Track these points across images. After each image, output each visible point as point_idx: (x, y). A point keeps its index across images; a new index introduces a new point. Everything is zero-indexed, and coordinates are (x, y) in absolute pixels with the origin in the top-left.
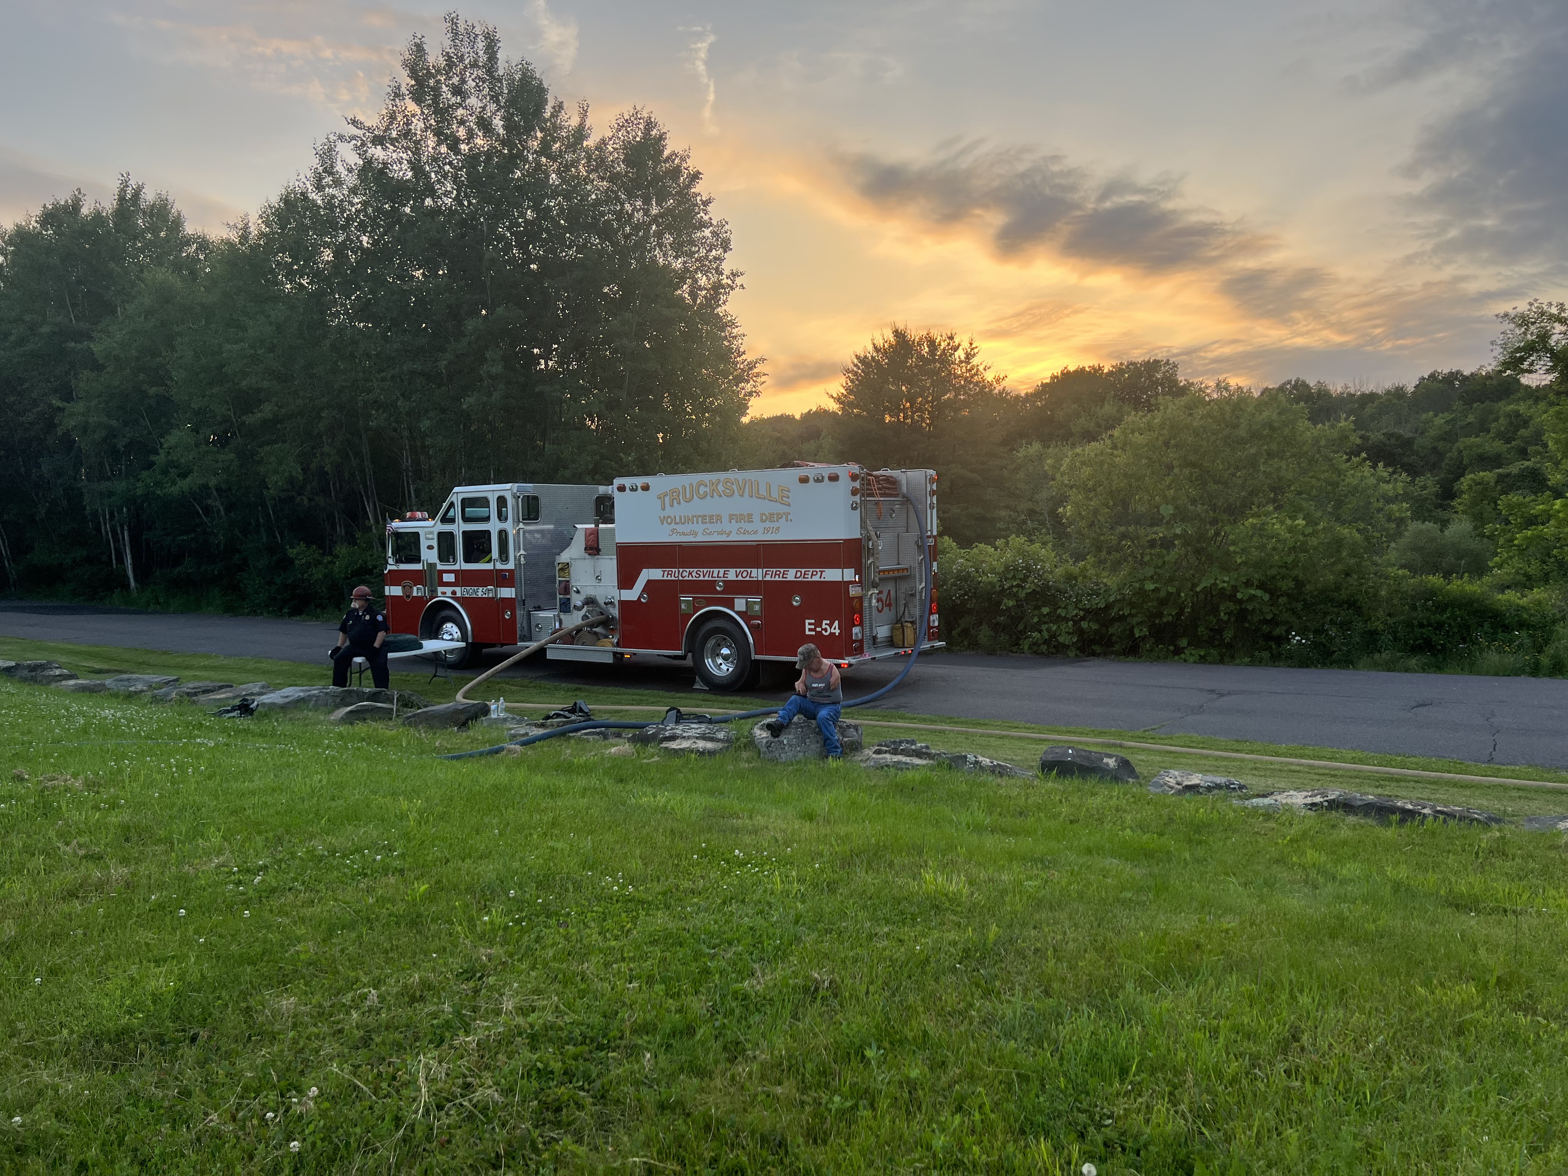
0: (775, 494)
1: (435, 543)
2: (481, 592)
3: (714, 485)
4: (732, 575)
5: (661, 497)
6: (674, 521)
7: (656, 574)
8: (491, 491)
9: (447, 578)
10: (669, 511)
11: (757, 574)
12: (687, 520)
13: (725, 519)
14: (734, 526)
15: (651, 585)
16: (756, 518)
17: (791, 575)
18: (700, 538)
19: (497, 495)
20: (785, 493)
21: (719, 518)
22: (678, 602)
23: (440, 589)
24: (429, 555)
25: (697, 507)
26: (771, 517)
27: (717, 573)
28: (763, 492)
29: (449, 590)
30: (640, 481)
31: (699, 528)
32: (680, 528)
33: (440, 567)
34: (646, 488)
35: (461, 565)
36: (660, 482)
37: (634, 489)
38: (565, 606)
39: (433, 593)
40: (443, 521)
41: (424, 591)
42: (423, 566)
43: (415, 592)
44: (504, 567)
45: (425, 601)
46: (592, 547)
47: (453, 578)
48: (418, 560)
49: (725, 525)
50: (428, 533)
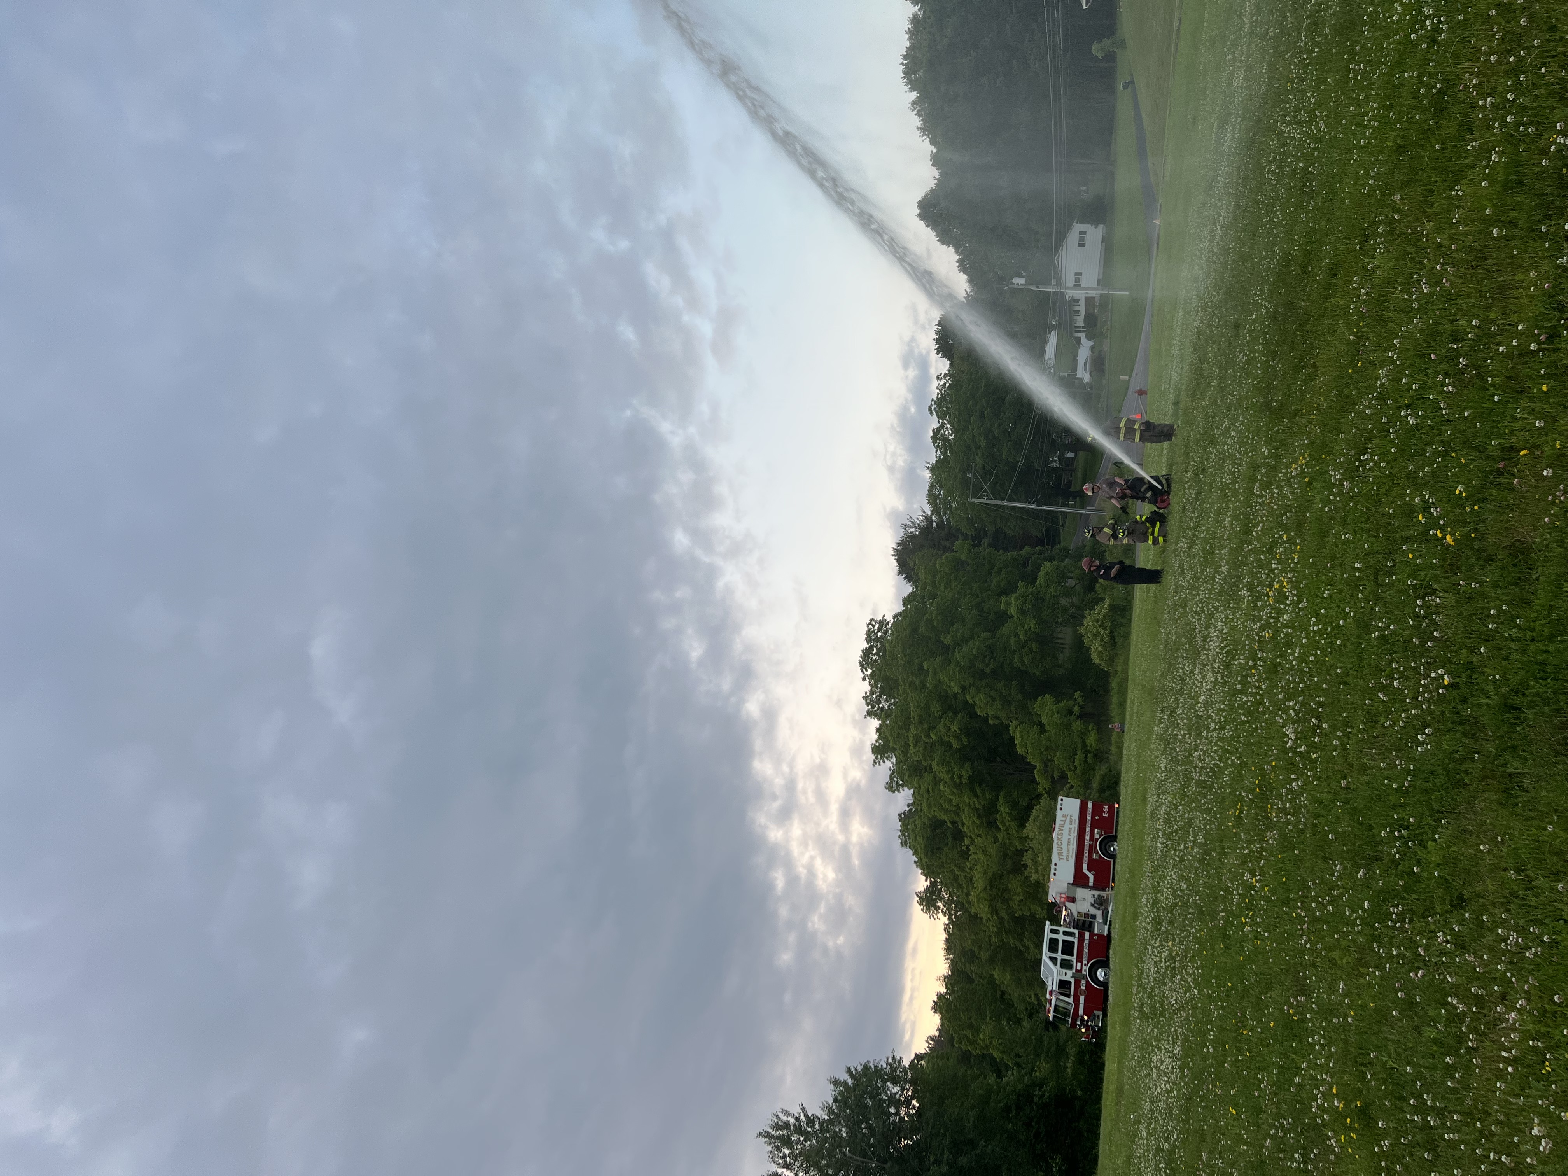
0: (1064, 819)
1: (1064, 971)
2: (1086, 950)
3: (1058, 839)
4: (1087, 838)
5: (1060, 859)
6: (1068, 856)
7: (1085, 866)
8: (1047, 935)
10: (1065, 857)
11: (1088, 829)
12: (1068, 850)
13: (1069, 837)
14: (1072, 834)
15: (1089, 869)
16: (1071, 826)
17: (1089, 818)
18: (1075, 847)
19: (1049, 933)
20: (1064, 816)
21: (1069, 839)
22: (1095, 860)
25: (1064, 846)
26: (1071, 821)
27: (1087, 843)
28: (1063, 823)
29: (1084, 967)
30: (1053, 867)
31: (1071, 847)
32: (1071, 854)
34: (1056, 865)
35: (1074, 959)
36: (1055, 858)
37: (1055, 870)
38: (1094, 917)
39: (1084, 977)
40: (1056, 964)
41: (1083, 982)
42: (1073, 981)
43: (1083, 988)
44: (1077, 936)
45: (1087, 982)
46: (1073, 900)
47: (1079, 964)
48: (1070, 983)
49: (1072, 838)
50: (1059, 974)
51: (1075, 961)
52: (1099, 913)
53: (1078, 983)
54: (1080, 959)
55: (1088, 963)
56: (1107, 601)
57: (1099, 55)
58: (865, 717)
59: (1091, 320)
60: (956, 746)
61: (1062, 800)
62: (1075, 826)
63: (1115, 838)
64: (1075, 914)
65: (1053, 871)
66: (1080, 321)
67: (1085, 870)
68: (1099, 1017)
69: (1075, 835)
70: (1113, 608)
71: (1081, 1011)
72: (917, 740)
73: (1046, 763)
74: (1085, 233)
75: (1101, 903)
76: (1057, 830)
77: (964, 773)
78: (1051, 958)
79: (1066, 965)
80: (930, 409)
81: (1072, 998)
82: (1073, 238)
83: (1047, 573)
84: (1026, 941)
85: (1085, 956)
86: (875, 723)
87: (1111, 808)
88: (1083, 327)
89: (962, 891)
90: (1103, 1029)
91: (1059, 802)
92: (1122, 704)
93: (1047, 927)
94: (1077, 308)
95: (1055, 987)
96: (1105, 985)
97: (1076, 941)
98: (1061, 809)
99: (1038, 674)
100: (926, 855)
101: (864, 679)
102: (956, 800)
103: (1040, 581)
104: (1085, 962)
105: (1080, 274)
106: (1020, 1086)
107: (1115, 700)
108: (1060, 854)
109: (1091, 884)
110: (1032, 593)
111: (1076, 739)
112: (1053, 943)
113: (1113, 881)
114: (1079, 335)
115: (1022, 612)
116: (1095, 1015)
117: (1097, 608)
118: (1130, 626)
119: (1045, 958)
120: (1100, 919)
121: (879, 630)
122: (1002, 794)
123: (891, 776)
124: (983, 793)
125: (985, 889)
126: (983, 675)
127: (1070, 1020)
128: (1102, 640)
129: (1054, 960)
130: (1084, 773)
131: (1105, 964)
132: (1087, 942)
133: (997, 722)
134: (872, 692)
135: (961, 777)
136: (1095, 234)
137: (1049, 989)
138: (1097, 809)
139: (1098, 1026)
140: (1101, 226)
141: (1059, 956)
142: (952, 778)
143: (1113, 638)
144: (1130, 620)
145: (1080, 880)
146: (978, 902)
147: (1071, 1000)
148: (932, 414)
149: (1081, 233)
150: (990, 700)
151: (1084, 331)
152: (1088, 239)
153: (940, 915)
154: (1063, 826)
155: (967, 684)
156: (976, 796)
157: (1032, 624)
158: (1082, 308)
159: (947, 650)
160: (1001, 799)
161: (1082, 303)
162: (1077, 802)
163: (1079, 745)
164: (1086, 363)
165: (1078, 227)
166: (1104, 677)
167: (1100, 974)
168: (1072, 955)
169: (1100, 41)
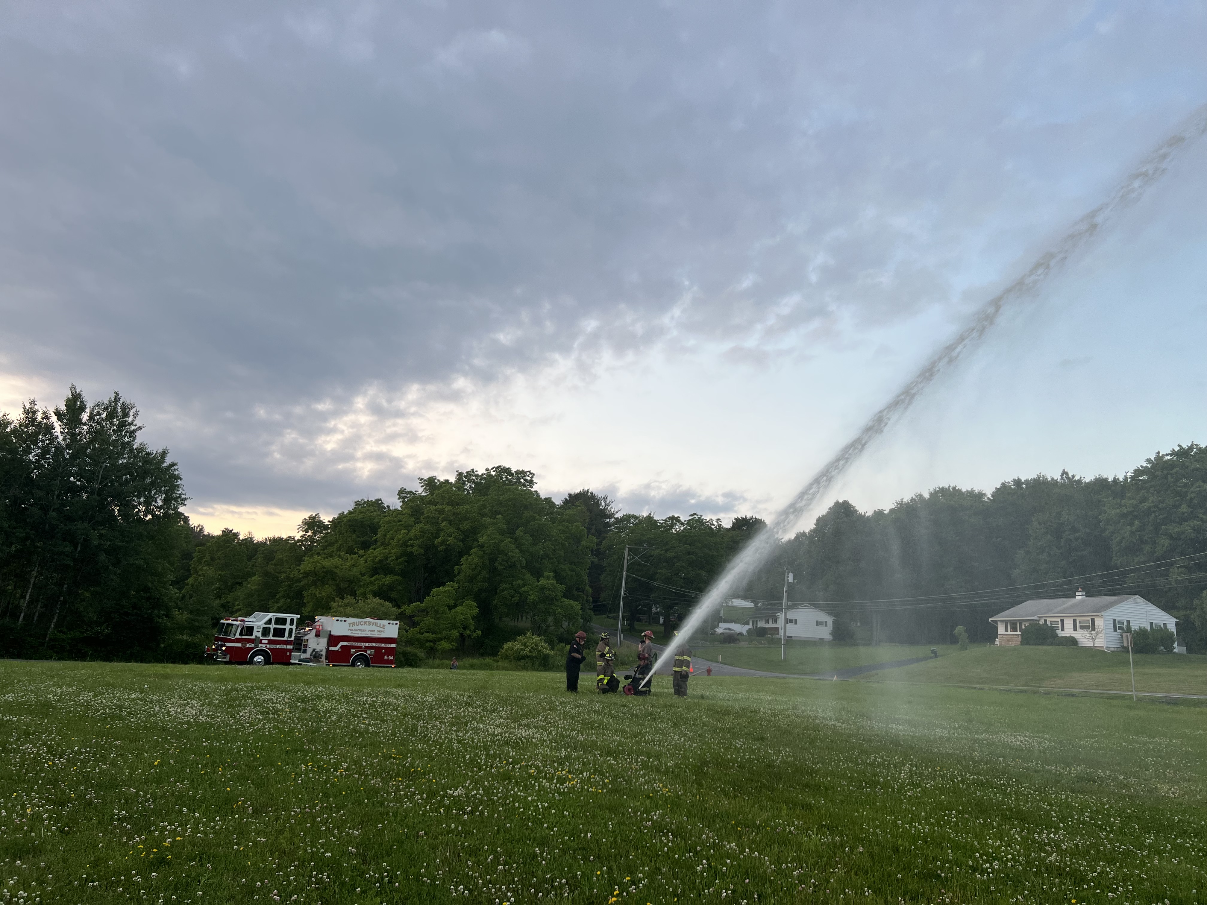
0: (382, 626)
1: (261, 630)
2: (278, 646)
3: (365, 622)
4: (367, 644)
5: (350, 624)
6: (352, 630)
7: (345, 644)
8: (288, 616)
9: (263, 641)
10: (351, 628)
11: (374, 645)
12: (357, 630)
13: (367, 631)
14: (370, 633)
15: (342, 647)
16: (376, 631)
17: (383, 645)
18: (360, 635)
19: (290, 618)
20: (384, 626)
21: (366, 630)
22: (350, 651)
23: (260, 645)
24: (257, 634)
25: (360, 627)
26: (380, 631)
27: (363, 644)
28: (379, 625)
29: (264, 646)
30: (343, 619)
31: (360, 632)
32: (354, 632)
33: (261, 638)
34: (345, 621)
35: (271, 637)
36: (350, 620)
37: (341, 621)
38: (305, 652)
39: (257, 646)
40: (266, 624)
41: (253, 645)
42: (253, 637)
43: (248, 646)
44: (289, 639)
45: (253, 649)
46: (318, 635)
47: (266, 642)
48: (252, 635)
49: (367, 632)
50: (258, 627)
51: (269, 638)
52: (308, 655)
53: (252, 641)
54: (270, 642)
55: (268, 648)
56: (552, 653)
57: (956, 631)
58: (457, 471)
59: (762, 633)
60: (436, 541)
61: (396, 624)
62: (376, 635)
63: (367, 665)
64: (306, 637)
65: (339, 619)
66: (761, 624)
67: (341, 644)
68: (225, 658)
69: (369, 635)
70: (546, 657)
71: (228, 644)
72: (441, 512)
73: (425, 611)
74: (826, 625)
75: (316, 657)
76: (373, 621)
77: (415, 548)
78: (270, 620)
79: (265, 632)
80: (695, 514)
81: (240, 637)
82: (823, 617)
83: (572, 607)
84: (283, 600)
85: (273, 646)
86: (453, 479)
87: (391, 662)
88: (756, 626)
89: (321, 550)
90: (216, 662)
91: (395, 622)
92: (472, 667)
93: (295, 615)
94: (771, 621)
95: (247, 624)
96: (251, 662)
97: (285, 639)
98: (389, 624)
99: (495, 602)
100: (349, 521)
101: (487, 469)
102: (394, 543)
103: (567, 601)
104: (268, 646)
105: (796, 623)
106: (166, 599)
107: (475, 661)
108: (354, 624)
109: (331, 649)
110: (557, 595)
111: (444, 633)
112: (283, 621)
113: (333, 666)
114: (751, 623)
115: (542, 589)
116: (226, 655)
117: (546, 645)
118: (533, 670)
119: (270, 615)
120: (303, 656)
121: (526, 480)
122: (400, 578)
123: (411, 492)
124: (399, 564)
125: (324, 567)
126: (492, 561)
127: (221, 636)
128: (521, 650)
129: (269, 622)
130: (418, 640)
131: (267, 662)
132: (284, 647)
133: (456, 572)
134: (477, 476)
135: (412, 546)
136: (825, 633)
137: (246, 619)
138: (390, 651)
139: (217, 658)
140: (831, 638)
141: (273, 626)
142: (411, 539)
143: (523, 658)
144: (537, 670)
145: (333, 640)
146: (313, 562)
147: (238, 636)
148: (691, 515)
149: (826, 622)
150: (473, 566)
151: (753, 627)
152: (822, 628)
153: (301, 533)
154: (376, 625)
155: (485, 548)
156: (397, 558)
157: (533, 597)
158: (771, 625)
159: (511, 532)
160: (396, 577)
161: (775, 626)
162: (395, 636)
163: (439, 636)
164: (730, 629)
165: (830, 620)
166: (493, 652)
167: (259, 658)
168: (273, 636)
169: (966, 631)
